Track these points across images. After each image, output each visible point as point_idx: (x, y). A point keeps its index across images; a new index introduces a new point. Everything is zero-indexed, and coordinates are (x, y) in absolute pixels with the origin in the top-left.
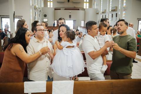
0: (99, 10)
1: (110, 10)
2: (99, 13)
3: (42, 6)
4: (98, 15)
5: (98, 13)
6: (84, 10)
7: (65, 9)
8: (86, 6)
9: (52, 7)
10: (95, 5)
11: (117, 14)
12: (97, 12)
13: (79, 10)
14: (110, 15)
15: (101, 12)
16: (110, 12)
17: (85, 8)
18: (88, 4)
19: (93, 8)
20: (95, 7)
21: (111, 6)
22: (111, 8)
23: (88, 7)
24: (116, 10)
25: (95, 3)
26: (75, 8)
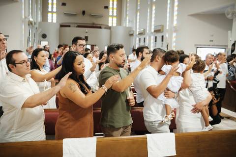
0: (134, 30)
1: (153, 31)
2: (134, 35)
3: (39, 19)
4: (132, 37)
5: (131, 35)
6: (110, 28)
7: (79, 26)
8: (112, 22)
9: (55, 21)
10: (127, 21)
11: (163, 37)
12: (131, 33)
13: (100, 28)
14: (153, 38)
15: (138, 33)
16: (152, 33)
17: (110, 25)
18: (115, 19)
19: (124, 25)
20: (127, 24)
21: (153, 23)
22: (153, 27)
23: (115, 25)
24: (161, 31)
25: (127, 18)
26: (94, 25)
